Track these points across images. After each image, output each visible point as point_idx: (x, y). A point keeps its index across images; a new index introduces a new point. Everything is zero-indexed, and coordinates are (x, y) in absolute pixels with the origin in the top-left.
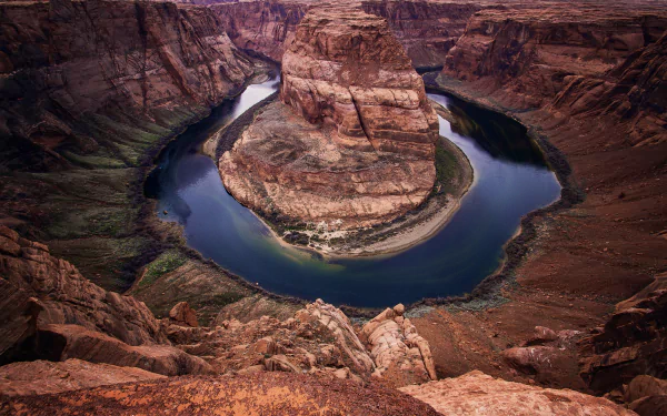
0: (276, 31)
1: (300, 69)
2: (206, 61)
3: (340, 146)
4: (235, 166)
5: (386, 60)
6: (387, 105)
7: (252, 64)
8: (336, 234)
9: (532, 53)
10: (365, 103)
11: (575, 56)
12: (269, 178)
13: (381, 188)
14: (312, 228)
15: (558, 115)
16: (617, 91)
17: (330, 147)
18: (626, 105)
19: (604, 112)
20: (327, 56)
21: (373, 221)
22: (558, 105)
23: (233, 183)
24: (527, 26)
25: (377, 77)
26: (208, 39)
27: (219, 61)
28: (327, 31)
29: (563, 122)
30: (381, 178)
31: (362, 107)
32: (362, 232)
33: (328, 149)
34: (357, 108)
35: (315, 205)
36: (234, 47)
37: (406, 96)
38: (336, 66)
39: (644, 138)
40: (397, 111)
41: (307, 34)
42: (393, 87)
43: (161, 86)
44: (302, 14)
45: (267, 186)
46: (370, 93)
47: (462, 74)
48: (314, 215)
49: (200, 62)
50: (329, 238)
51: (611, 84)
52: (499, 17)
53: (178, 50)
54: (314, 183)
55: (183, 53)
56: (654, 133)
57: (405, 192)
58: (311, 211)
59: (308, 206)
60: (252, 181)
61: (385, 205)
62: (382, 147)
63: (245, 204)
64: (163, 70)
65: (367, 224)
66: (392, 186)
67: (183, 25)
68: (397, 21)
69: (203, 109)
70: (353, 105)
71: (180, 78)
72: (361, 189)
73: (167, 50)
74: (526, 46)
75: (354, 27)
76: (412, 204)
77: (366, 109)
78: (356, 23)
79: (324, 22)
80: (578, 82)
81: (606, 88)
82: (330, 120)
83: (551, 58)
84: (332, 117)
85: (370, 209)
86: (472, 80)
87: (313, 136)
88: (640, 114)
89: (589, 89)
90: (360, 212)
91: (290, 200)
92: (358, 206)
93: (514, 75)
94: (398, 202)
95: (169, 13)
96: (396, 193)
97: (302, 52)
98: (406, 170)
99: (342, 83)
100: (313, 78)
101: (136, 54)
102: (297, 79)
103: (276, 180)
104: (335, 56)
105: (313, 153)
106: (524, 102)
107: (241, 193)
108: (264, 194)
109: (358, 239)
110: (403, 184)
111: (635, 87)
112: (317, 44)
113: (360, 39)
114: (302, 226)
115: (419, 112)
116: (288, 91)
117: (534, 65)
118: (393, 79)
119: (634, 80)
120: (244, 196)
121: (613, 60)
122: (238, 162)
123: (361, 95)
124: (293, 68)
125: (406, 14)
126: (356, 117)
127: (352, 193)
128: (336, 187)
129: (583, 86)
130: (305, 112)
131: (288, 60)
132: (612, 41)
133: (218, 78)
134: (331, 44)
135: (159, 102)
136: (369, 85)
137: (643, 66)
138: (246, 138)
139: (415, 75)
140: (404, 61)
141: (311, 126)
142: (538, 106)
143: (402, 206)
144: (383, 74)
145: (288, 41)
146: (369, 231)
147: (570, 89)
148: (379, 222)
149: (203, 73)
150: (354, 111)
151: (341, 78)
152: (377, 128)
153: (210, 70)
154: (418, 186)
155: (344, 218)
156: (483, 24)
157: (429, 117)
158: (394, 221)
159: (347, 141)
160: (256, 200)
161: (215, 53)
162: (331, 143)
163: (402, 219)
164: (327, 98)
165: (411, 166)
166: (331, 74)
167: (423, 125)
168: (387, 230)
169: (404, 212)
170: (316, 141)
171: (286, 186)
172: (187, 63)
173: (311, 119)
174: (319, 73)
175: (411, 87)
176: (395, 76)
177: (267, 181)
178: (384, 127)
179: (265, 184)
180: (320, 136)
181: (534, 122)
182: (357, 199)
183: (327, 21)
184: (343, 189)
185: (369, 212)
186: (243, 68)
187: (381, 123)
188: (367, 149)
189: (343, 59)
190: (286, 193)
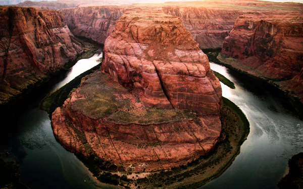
0: (102, 24)
1: (117, 49)
2: (51, 44)
3: (146, 104)
4: (63, 119)
5: (180, 44)
6: (181, 73)
7: (83, 45)
8: (142, 176)
9: (280, 42)
10: (165, 73)
12: (89, 128)
13: (178, 137)
14: (122, 169)
17: (138, 105)
20: (137, 40)
21: (172, 165)
24: (275, 25)
25: (174, 55)
26: (54, 30)
27: (61, 44)
28: (137, 24)
30: (178, 129)
31: (163, 75)
32: (162, 171)
33: (138, 108)
34: (159, 76)
35: (125, 151)
37: (195, 68)
38: (144, 47)
40: (190, 79)
41: (124, 26)
42: (186, 62)
44: (121, 14)
45: (88, 136)
46: (168, 65)
47: (235, 54)
49: (46, 45)
50: (136, 178)
52: (256, 19)
53: (33, 37)
54: (125, 133)
55: (36, 39)
57: (198, 141)
59: (120, 152)
60: (76, 131)
61: (182, 151)
62: (179, 105)
63: (69, 148)
64: (21, 50)
65: (166, 167)
66: (188, 136)
67: (39, 22)
68: (187, 19)
69: (43, 76)
70: (156, 74)
71: (32, 55)
72: (163, 138)
73: (26, 37)
74: (277, 37)
75: (157, 22)
76: (204, 150)
77: (166, 77)
78: (158, 19)
79: (136, 19)
82: (138, 84)
83: (295, 45)
84: (140, 82)
85: (170, 155)
86: (242, 59)
87: (124, 97)
90: (162, 157)
91: (105, 146)
93: (271, 56)
94: (192, 149)
95: (31, 15)
96: (190, 141)
97: (119, 38)
98: (199, 123)
99: (149, 58)
100: (127, 55)
101: (4, 40)
102: (115, 55)
103: (95, 130)
104: (143, 40)
105: (125, 109)
107: (67, 139)
108: (85, 142)
109: (160, 179)
110: (196, 134)
112: (130, 32)
113: (161, 29)
114: (114, 168)
115: (207, 80)
116: (108, 62)
117: (283, 49)
118: (185, 56)
120: (68, 142)
122: (67, 116)
123: (162, 67)
124: (112, 48)
125: (193, 15)
126: (158, 83)
127: (156, 142)
128: (142, 137)
130: (119, 78)
131: (109, 43)
133: (58, 55)
134: (140, 32)
135: (14, 71)
136: (167, 60)
138: (73, 98)
139: (202, 54)
140: (193, 44)
141: (123, 89)
143: (199, 152)
144: (179, 53)
145: (110, 30)
148: (177, 165)
149: (48, 53)
150: (157, 78)
151: (147, 55)
152: (175, 91)
153: (53, 50)
154: (208, 136)
155: (148, 162)
156: (245, 23)
157: (214, 83)
158: (189, 165)
159: (151, 100)
160: (78, 145)
161: (58, 39)
162: (139, 101)
163: (195, 162)
164: (137, 69)
165: (202, 120)
166: (140, 52)
167: (210, 89)
168: (183, 171)
169: (197, 157)
170: (128, 100)
171: (102, 135)
172: (38, 45)
173: (124, 84)
174: (131, 51)
175: (199, 62)
176: (187, 54)
177: (88, 131)
178: (180, 90)
179: (86, 133)
180: (130, 97)
181: (289, 88)
182: (159, 146)
183: (138, 18)
184: (147, 138)
185: (169, 157)
186: (76, 48)
187: (178, 87)
188: (167, 107)
189: (149, 42)
190: (102, 141)
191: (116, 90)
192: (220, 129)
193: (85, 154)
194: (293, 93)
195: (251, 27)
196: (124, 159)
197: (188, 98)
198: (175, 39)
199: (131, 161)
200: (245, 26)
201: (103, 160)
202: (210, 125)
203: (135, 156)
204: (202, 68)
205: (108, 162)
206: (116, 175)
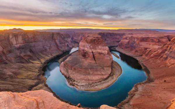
4: (63, 65)
5: (100, 44)
6: (100, 53)
7: (75, 44)
8: (82, 84)
9: (138, 43)
11: (150, 44)
13: (96, 73)
14: (77, 82)
15: (147, 58)
16: (162, 53)
18: (165, 56)
19: (159, 58)
20: (88, 43)
21: (93, 82)
22: (146, 55)
23: (62, 69)
24: (136, 38)
25: (98, 47)
27: (67, 43)
28: (88, 38)
29: (148, 60)
30: (97, 70)
32: (89, 84)
35: (79, 76)
36: (71, 40)
37: (104, 52)
38: (90, 45)
39: (171, 65)
40: (103, 55)
41: (85, 38)
42: (101, 50)
43: (54, 48)
45: (69, 70)
46: (96, 51)
47: (122, 47)
48: (78, 78)
49: (63, 43)
50: (80, 85)
51: (160, 51)
55: (60, 41)
57: (102, 75)
58: (78, 77)
60: (66, 69)
61: (96, 78)
62: (98, 63)
63: (63, 74)
64: (55, 45)
65: (91, 82)
66: (99, 73)
67: (61, 37)
69: (61, 52)
70: (92, 53)
71: (58, 46)
72: (91, 73)
73: (57, 41)
74: (137, 42)
75: (94, 37)
76: (104, 78)
77: (95, 54)
78: (95, 36)
79: (88, 36)
80: (151, 50)
81: (159, 52)
82: (87, 56)
83: (144, 45)
86: (124, 49)
87: (82, 60)
88: (169, 59)
89: (154, 52)
90: (90, 79)
91: (73, 74)
92: (89, 77)
93: (135, 48)
94: (100, 77)
95: (59, 34)
96: (100, 75)
97: (83, 42)
98: (104, 69)
99: (91, 48)
100: (84, 47)
101: (50, 42)
103: (71, 69)
105: (81, 64)
106: (137, 54)
107: (63, 71)
108: (68, 72)
109: (88, 86)
110: (102, 72)
111: (166, 52)
112: (86, 40)
113: (95, 40)
114: (74, 81)
115: (108, 55)
117: (139, 46)
118: (102, 48)
119: (166, 50)
122: (65, 65)
123: (94, 51)
124: (81, 45)
126: (93, 56)
127: (89, 74)
128: (85, 72)
129: (152, 51)
130: (82, 54)
132: (159, 41)
134: (89, 40)
136: (96, 49)
137: (168, 47)
138: (68, 59)
139: (107, 47)
141: (83, 57)
142: (141, 56)
143: (102, 78)
144: (100, 47)
146: (91, 84)
147: (149, 52)
149: (63, 46)
152: (97, 59)
153: (65, 45)
154: (106, 73)
155: (86, 80)
156: (126, 37)
157: (110, 57)
159: (90, 61)
160: (66, 73)
162: (86, 61)
163: (100, 82)
164: (87, 51)
165: (105, 68)
166: (88, 46)
167: (108, 58)
168: (96, 84)
169: (101, 80)
172: (60, 44)
174: (86, 46)
175: (106, 50)
176: (102, 47)
177: (69, 69)
180: (84, 60)
181: (140, 59)
185: (92, 79)
186: (72, 45)
187: (98, 57)
188: (94, 63)
189: (91, 43)
190: (73, 72)
191: (81, 58)
192: (111, 72)
193: (67, 76)
195: (128, 38)
197: (101, 61)
199: (80, 79)
201: (72, 78)
202: (108, 70)
203: (81, 78)
204: (107, 52)
206: (75, 84)
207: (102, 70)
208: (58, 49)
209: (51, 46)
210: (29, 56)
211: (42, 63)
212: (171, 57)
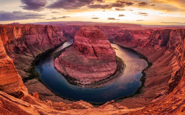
0: (74, 31)
1: (79, 39)
2: (57, 37)
3: (89, 59)
4: (58, 62)
5: (100, 38)
6: (101, 48)
8: (87, 83)
9: (133, 36)
11: (140, 36)
12: (67, 66)
13: (101, 70)
14: (79, 81)
15: (141, 48)
16: (150, 42)
17: (86, 59)
18: (152, 44)
20: (86, 36)
21: (100, 79)
22: (141, 46)
23: (57, 66)
24: (130, 31)
25: (99, 41)
28: (85, 31)
29: (143, 49)
31: (95, 49)
32: (95, 82)
33: (86, 60)
34: (93, 49)
35: (80, 74)
37: (106, 46)
38: (88, 39)
39: (158, 49)
40: (105, 50)
41: (81, 32)
42: (103, 44)
43: (46, 41)
44: (80, 28)
45: (67, 69)
46: (97, 45)
47: (119, 41)
49: (55, 37)
50: (84, 84)
51: (149, 41)
52: (125, 29)
53: (51, 34)
54: (81, 69)
55: (52, 35)
56: (159, 48)
57: (109, 71)
58: (79, 76)
59: (78, 75)
60: (62, 66)
61: (103, 75)
62: (101, 59)
63: (59, 72)
64: (47, 38)
65: (97, 80)
66: (105, 69)
68: (102, 29)
69: (53, 47)
71: (50, 40)
72: (95, 70)
73: (49, 34)
74: (131, 34)
75: (92, 31)
76: (111, 74)
78: (93, 30)
79: (85, 29)
81: (148, 42)
82: (86, 52)
84: (86, 51)
85: (98, 76)
86: (121, 42)
87: (81, 56)
88: (155, 45)
90: (95, 77)
91: (73, 72)
92: (94, 75)
93: (130, 40)
94: (107, 73)
95: (51, 27)
96: (106, 71)
97: (79, 36)
99: (90, 43)
100: (82, 41)
101: (43, 35)
102: (78, 41)
103: (69, 67)
104: (88, 37)
105: (81, 60)
109: (95, 84)
110: (108, 68)
112: (83, 34)
113: (94, 33)
114: (76, 80)
115: (110, 50)
116: (75, 44)
117: (134, 38)
119: (152, 40)
120: (59, 70)
121: (147, 36)
122: (60, 61)
123: (94, 46)
124: (77, 39)
125: (104, 28)
126: (93, 51)
127: (93, 72)
128: (87, 70)
130: (79, 49)
131: (76, 37)
132: (146, 33)
133: (58, 40)
134: (87, 34)
136: (96, 43)
137: (152, 37)
138: (62, 55)
139: (108, 41)
140: (105, 38)
141: (81, 53)
143: (109, 74)
144: (100, 41)
145: (76, 33)
146: (98, 82)
147: (142, 42)
149: (55, 39)
150: (92, 49)
151: (89, 42)
152: (99, 54)
153: (57, 39)
154: (112, 69)
155: (90, 78)
156: (121, 30)
157: (113, 50)
158: (106, 79)
159: (91, 57)
160: (62, 71)
161: (59, 35)
162: (86, 58)
163: (109, 78)
164: (86, 46)
165: (110, 63)
166: (87, 41)
167: (112, 53)
168: (104, 81)
169: (109, 76)
170: (82, 57)
171: (72, 69)
172: (53, 37)
173: (81, 51)
174: (84, 40)
175: (107, 44)
176: (103, 41)
177: (67, 67)
178: (101, 54)
179: (66, 67)
180: (83, 56)
182: (94, 73)
183: (86, 29)
184: (89, 70)
186: (65, 39)
187: (100, 53)
188: (96, 59)
189: (90, 37)
191: (78, 54)
192: (117, 66)
193: (65, 74)
194: (139, 51)
196: (80, 77)
197: (104, 56)
198: (98, 36)
199: (83, 78)
200: (121, 31)
201: (71, 77)
202: (113, 65)
203: (84, 76)
204: (109, 46)
205: (73, 78)
206: (76, 82)
207: (107, 65)
208: (50, 43)
209: (43, 39)
210: (24, 47)
211: (34, 57)
212: (156, 44)
